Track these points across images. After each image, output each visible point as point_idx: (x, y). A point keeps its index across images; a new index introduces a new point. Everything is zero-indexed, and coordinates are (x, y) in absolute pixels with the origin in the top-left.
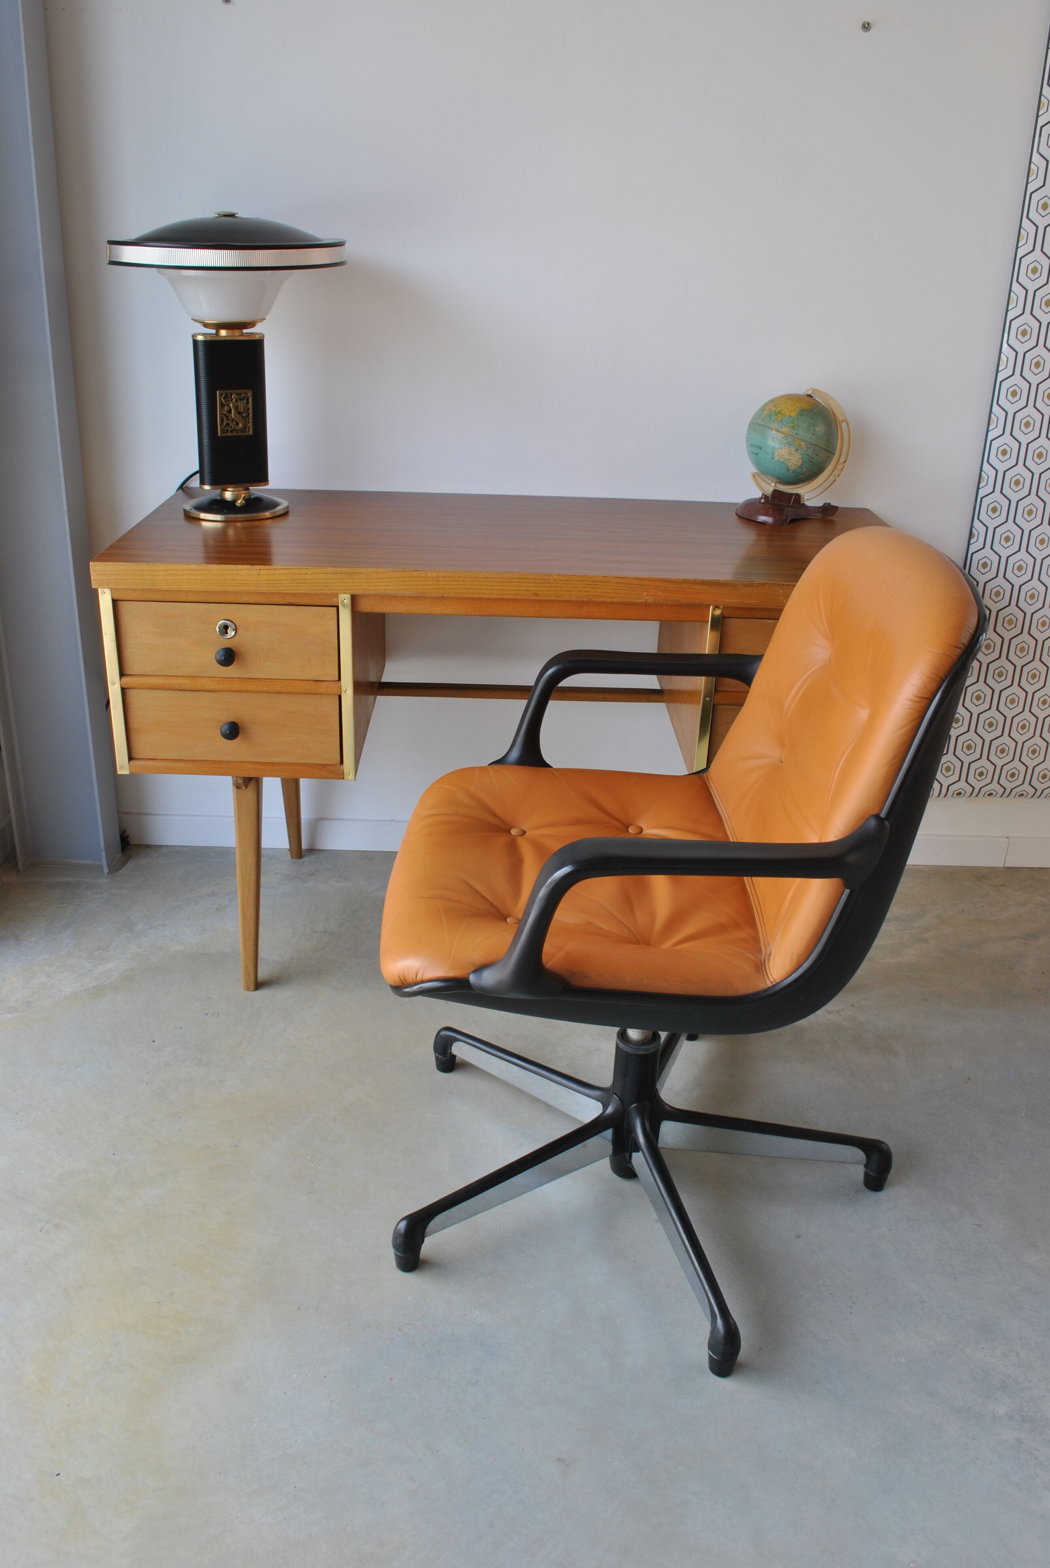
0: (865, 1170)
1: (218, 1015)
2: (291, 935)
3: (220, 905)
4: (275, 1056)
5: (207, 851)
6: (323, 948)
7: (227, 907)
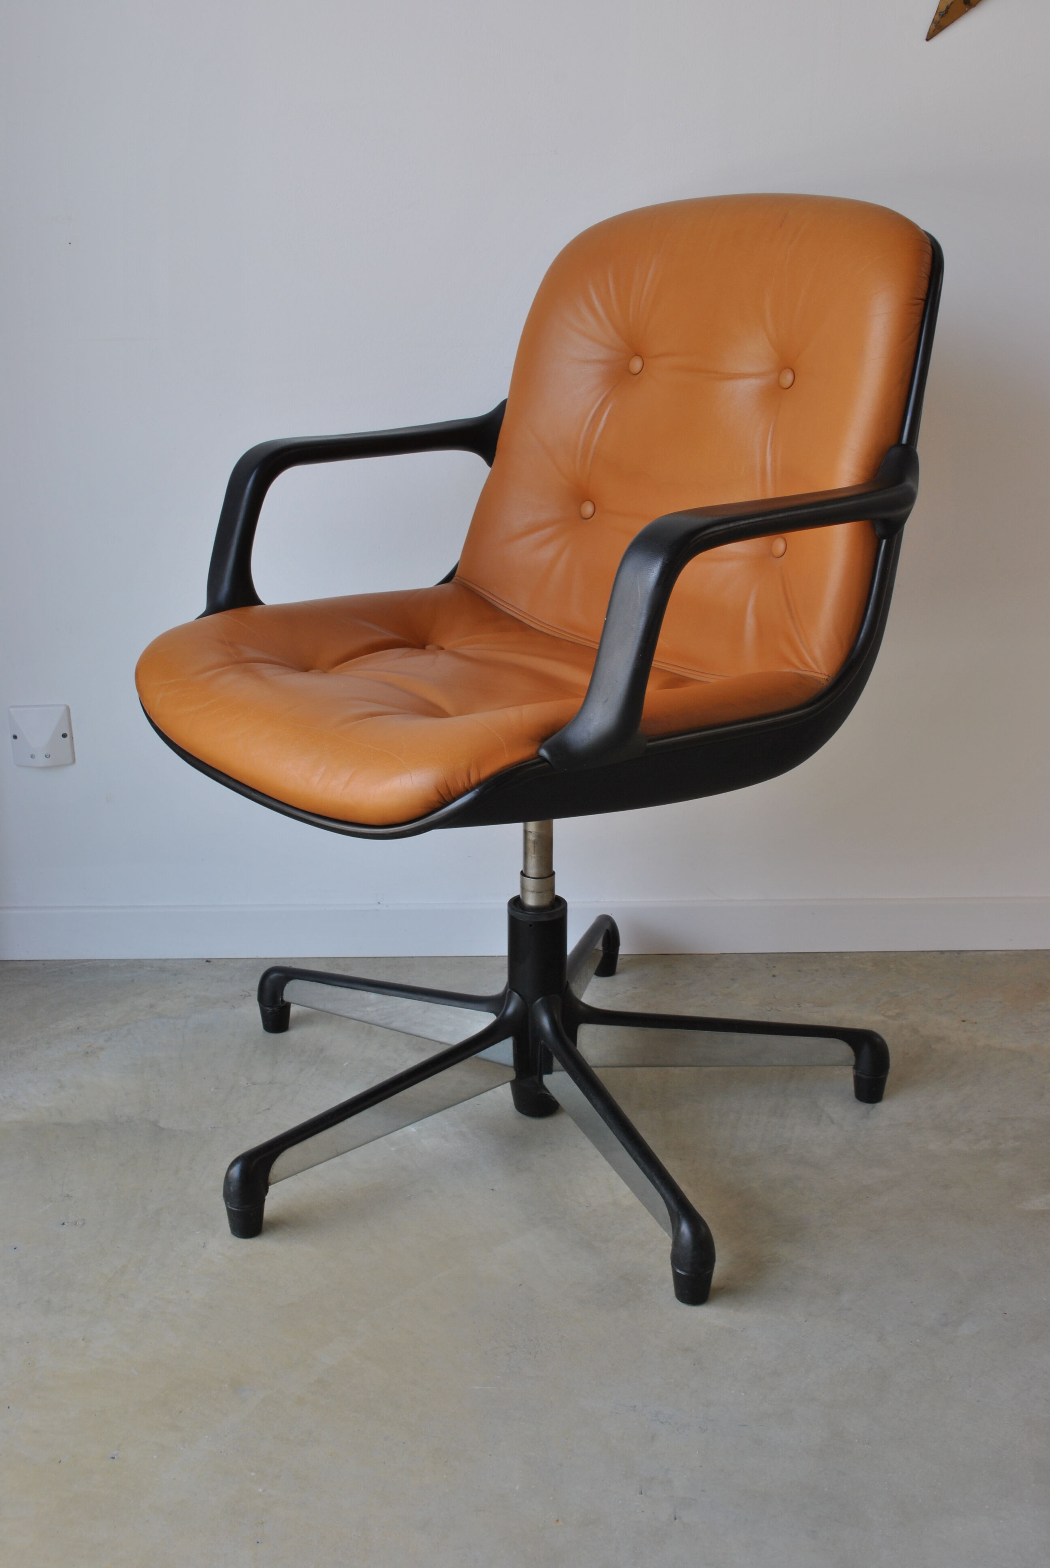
0: (854, 1073)
1: (84, 1224)
2: (212, 1090)
3: (90, 1046)
4: (187, 1292)
5: (70, 967)
6: (269, 1109)
7: (102, 1049)
